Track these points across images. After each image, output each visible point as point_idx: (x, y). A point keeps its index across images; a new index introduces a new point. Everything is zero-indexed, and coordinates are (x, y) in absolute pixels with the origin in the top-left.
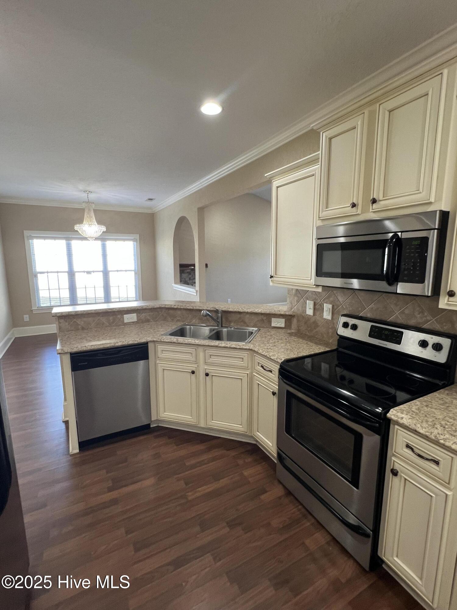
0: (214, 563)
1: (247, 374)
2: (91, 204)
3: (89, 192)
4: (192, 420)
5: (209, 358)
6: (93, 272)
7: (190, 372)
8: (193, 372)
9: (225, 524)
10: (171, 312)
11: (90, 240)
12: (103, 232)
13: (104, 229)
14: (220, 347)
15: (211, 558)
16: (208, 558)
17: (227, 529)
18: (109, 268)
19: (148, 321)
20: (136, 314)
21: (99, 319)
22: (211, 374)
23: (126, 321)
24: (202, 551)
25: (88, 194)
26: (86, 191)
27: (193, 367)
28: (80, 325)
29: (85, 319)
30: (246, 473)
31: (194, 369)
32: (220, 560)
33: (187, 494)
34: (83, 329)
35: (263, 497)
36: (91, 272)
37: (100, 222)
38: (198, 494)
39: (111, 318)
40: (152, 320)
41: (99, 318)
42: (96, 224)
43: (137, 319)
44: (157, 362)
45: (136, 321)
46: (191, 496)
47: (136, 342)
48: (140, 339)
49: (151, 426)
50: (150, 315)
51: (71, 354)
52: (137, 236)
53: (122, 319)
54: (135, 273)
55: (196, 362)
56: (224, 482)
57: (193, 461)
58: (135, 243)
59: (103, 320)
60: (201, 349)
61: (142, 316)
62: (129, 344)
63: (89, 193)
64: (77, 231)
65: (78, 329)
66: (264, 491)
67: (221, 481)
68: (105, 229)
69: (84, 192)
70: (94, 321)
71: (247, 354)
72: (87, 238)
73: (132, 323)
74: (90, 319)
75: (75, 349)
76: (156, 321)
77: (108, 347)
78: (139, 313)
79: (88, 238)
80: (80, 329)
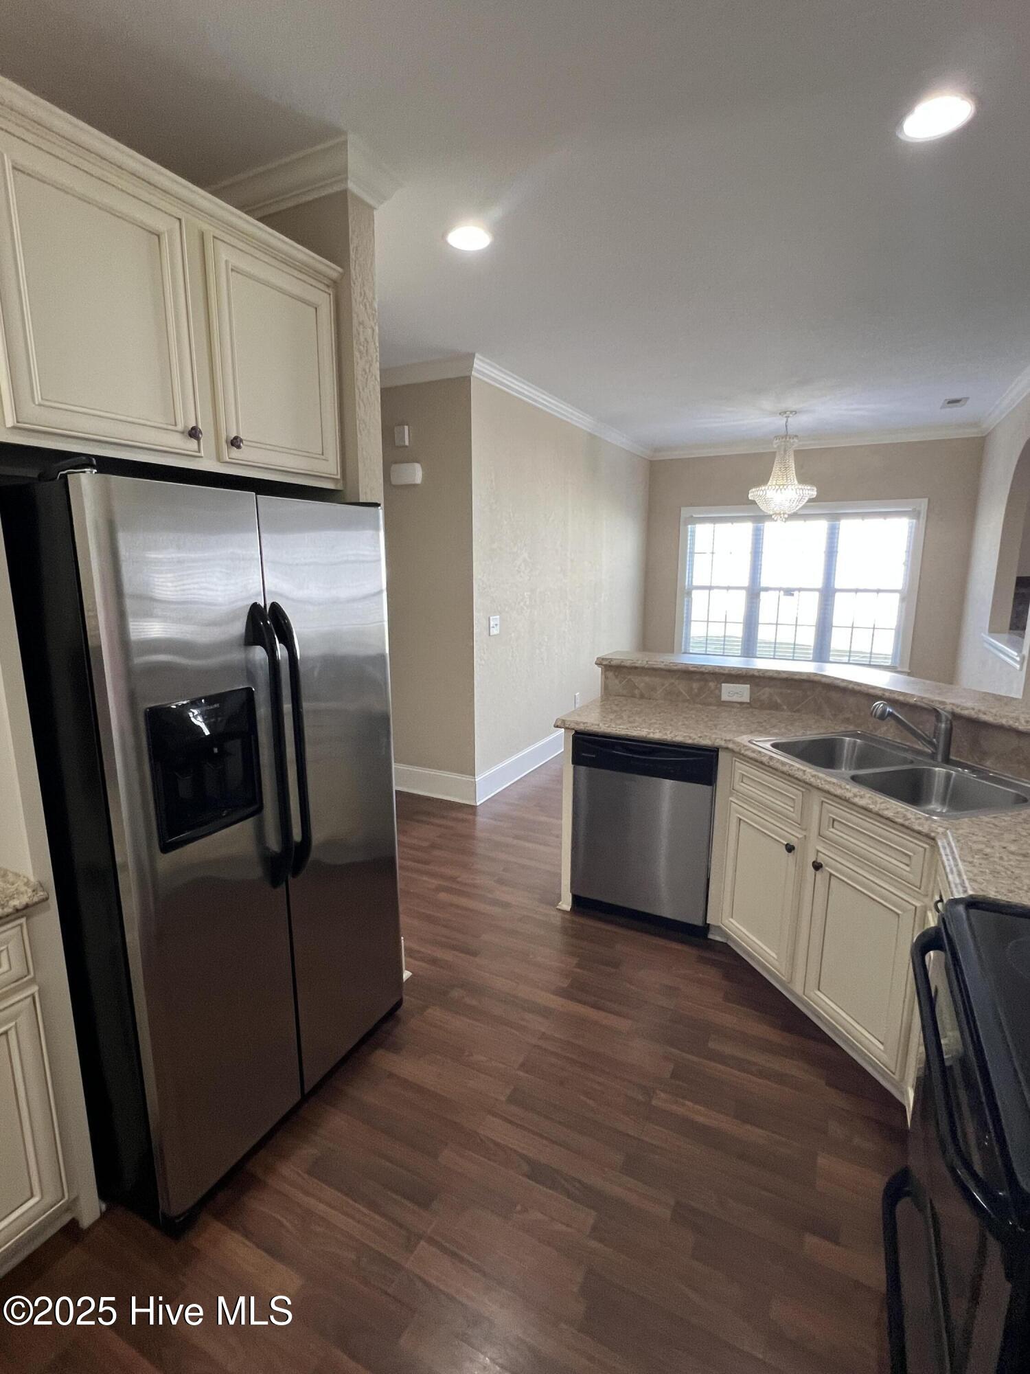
0: (588, 1233)
1: (914, 908)
2: (790, 438)
3: (791, 412)
4: (776, 963)
5: (828, 826)
6: (800, 590)
7: (784, 844)
8: (790, 848)
9: (672, 1203)
10: (834, 695)
11: (776, 521)
12: (810, 500)
13: (811, 492)
14: (854, 804)
15: (591, 1221)
16: (588, 1217)
17: (667, 1213)
18: (838, 584)
19: (775, 707)
20: (748, 686)
21: (673, 684)
22: (827, 868)
23: (725, 697)
24: (589, 1197)
25: (789, 417)
26: (785, 412)
27: (794, 836)
28: (638, 688)
29: (647, 679)
30: (823, 1161)
31: (794, 841)
32: (601, 1240)
33: (658, 1092)
34: (642, 697)
35: (811, 1240)
36: (794, 590)
37: (803, 479)
38: (680, 1110)
39: (695, 685)
40: (785, 707)
41: (673, 681)
42: (796, 482)
43: (751, 698)
44: (731, 799)
45: (749, 701)
46: (661, 1100)
47: (690, 741)
48: (700, 737)
49: (710, 936)
50: (781, 693)
51: (577, 732)
52: (923, 504)
53: (717, 691)
54: (903, 600)
55: (802, 825)
56: (755, 1135)
57: (728, 1049)
58: (915, 521)
59: (681, 686)
60: (816, 798)
61: (764, 694)
62: (673, 742)
63: (791, 415)
64: (754, 502)
65: (633, 696)
66: (831, 1234)
67: (749, 1127)
68: (815, 493)
69: (780, 414)
70: (663, 685)
71: (922, 849)
72: (771, 516)
73: (738, 706)
74: (657, 680)
75: (582, 725)
76: (794, 712)
77: (634, 737)
78: (757, 685)
79: (773, 517)
80: (638, 696)
